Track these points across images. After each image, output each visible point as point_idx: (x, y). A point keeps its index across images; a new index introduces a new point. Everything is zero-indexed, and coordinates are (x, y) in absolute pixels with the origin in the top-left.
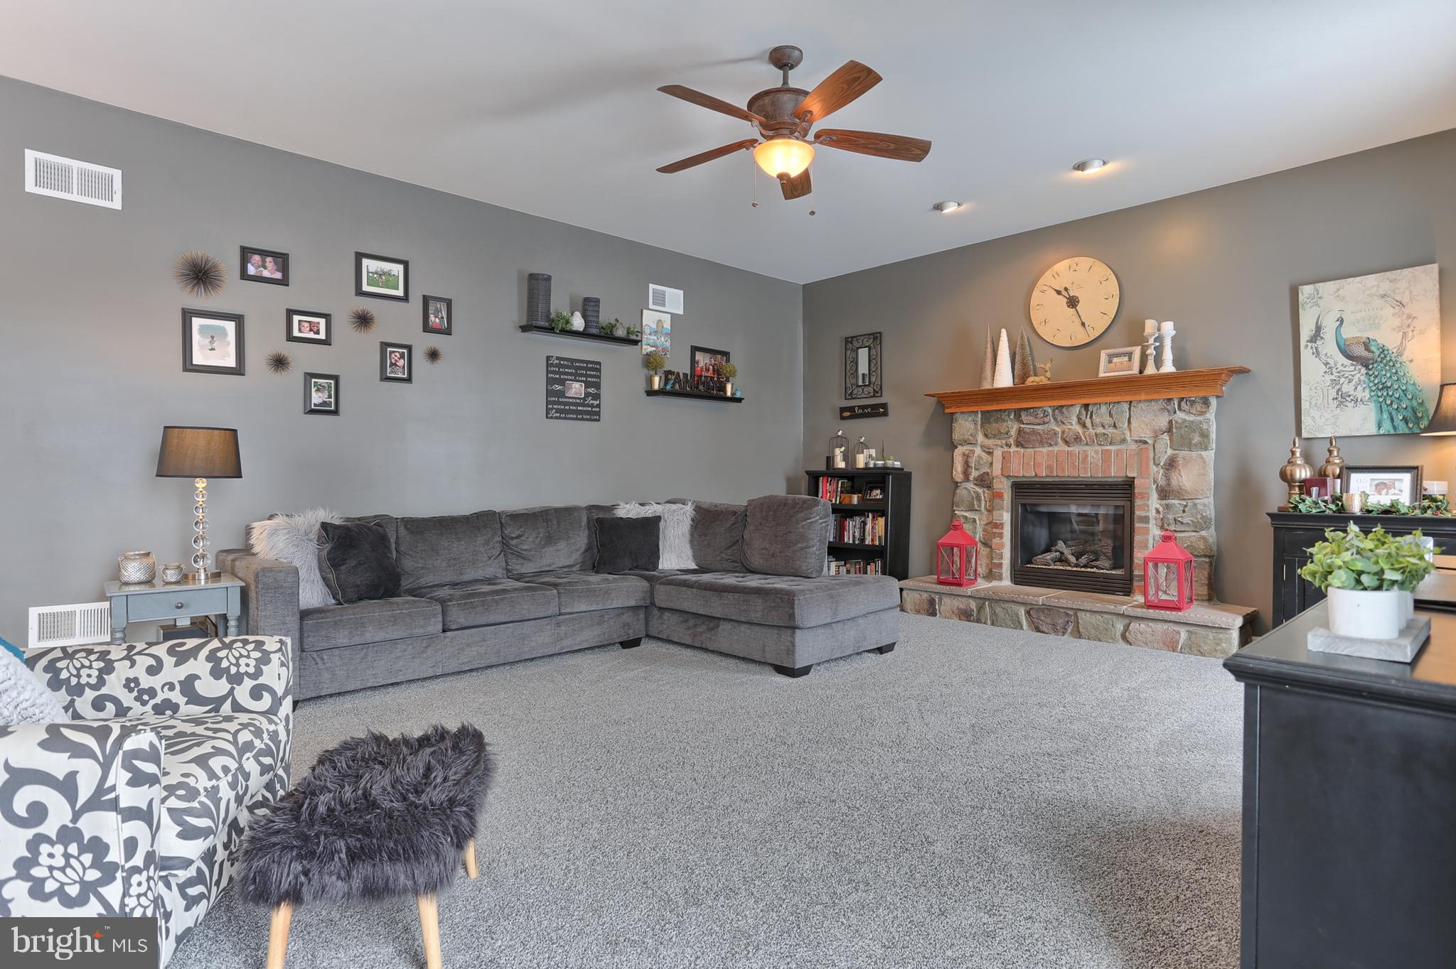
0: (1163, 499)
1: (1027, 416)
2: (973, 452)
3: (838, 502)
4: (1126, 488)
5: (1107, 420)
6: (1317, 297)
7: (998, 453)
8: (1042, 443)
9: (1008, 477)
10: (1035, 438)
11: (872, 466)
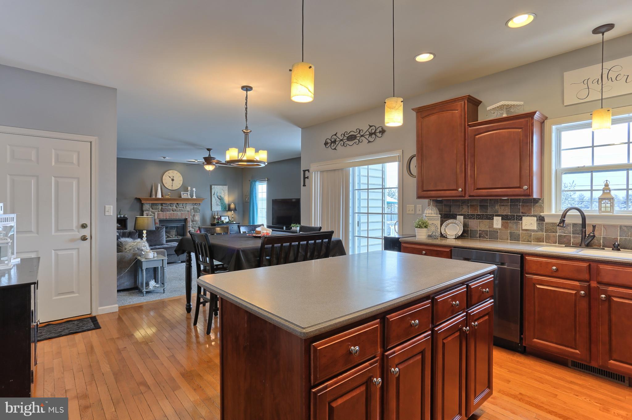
0: (192, 222)
1: (164, 205)
2: (149, 213)
4: (185, 220)
5: (182, 207)
6: (214, 187)
7: (156, 213)
8: (167, 211)
9: (159, 219)
10: (165, 210)
11: (119, 217)
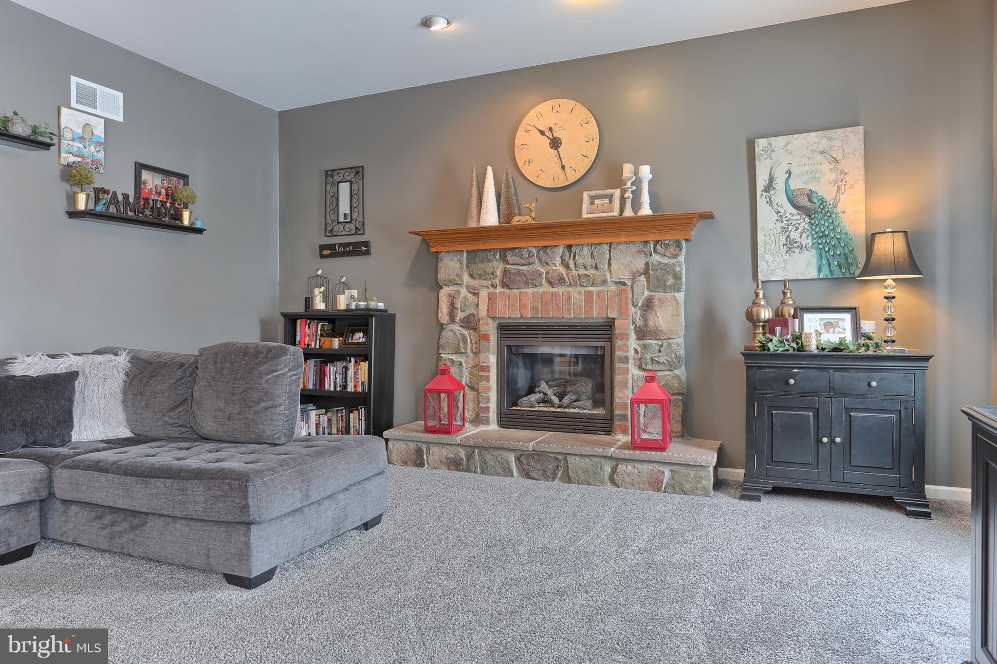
0: (640, 340)
1: (512, 256)
2: (459, 293)
3: (317, 347)
4: (607, 328)
5: (590, 262)
6: (770, 149)
7: (484, 294)
8: (527, 284)
9: (494, 318)
10: (520, 279)
11: (353, 307)
